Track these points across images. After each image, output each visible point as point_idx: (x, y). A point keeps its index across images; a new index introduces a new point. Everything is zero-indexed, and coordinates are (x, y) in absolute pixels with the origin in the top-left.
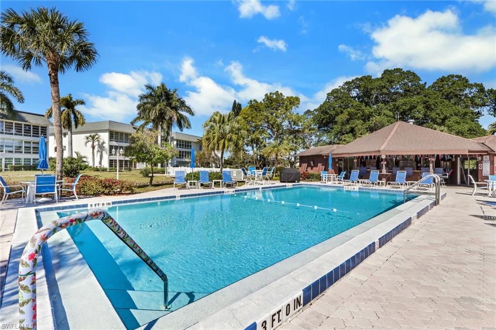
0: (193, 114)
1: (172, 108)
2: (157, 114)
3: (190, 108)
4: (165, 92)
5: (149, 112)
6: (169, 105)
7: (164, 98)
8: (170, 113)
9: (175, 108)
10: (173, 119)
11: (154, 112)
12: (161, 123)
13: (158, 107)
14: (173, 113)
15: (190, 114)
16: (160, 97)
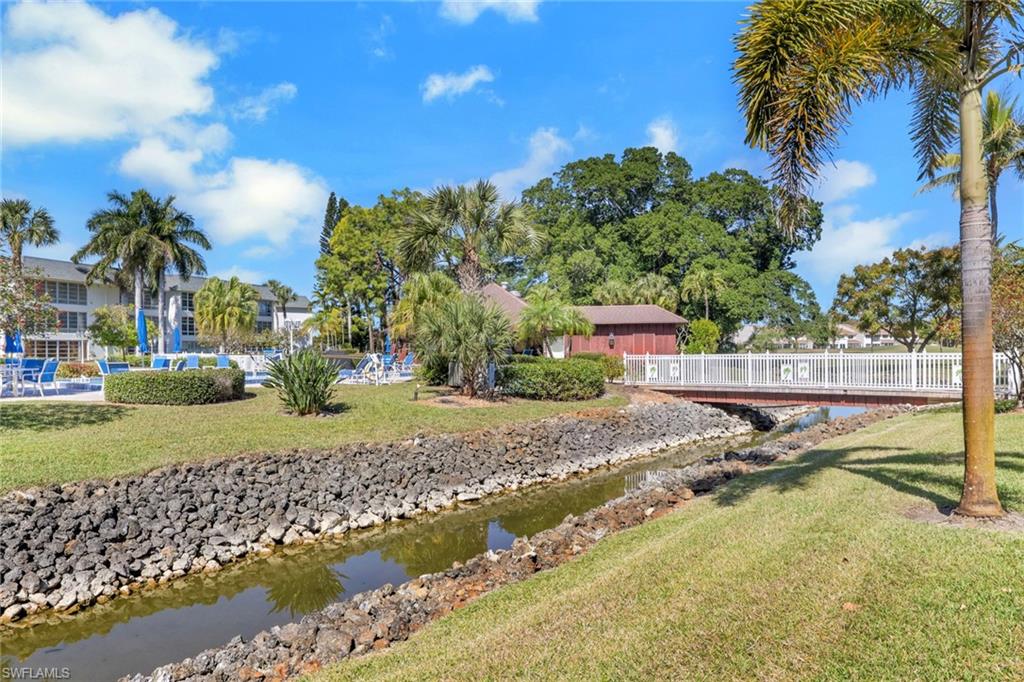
0: (208, 247)
1: (163, 238)
2: (132, 251)
3: (201, 235)
4: (148, 207)
5: (116, 248)
6: (156, 231)
7: (145, 217)
8: (158, 247)
9: (170, 238)
10: (166, 260)
11: (125, 246)
12: (140, 267)
13: (133, 237)
14: (167, 246)
15: (203, 246)
16: (136, 216)
